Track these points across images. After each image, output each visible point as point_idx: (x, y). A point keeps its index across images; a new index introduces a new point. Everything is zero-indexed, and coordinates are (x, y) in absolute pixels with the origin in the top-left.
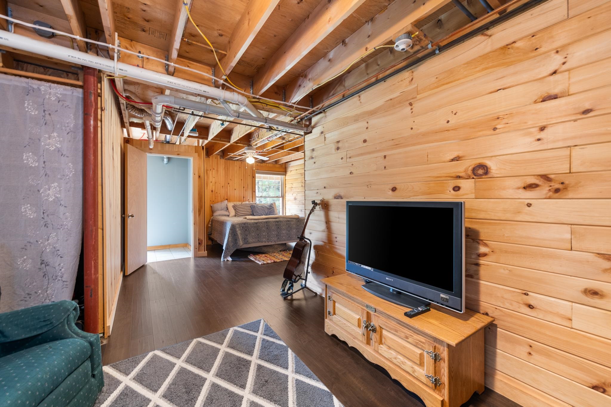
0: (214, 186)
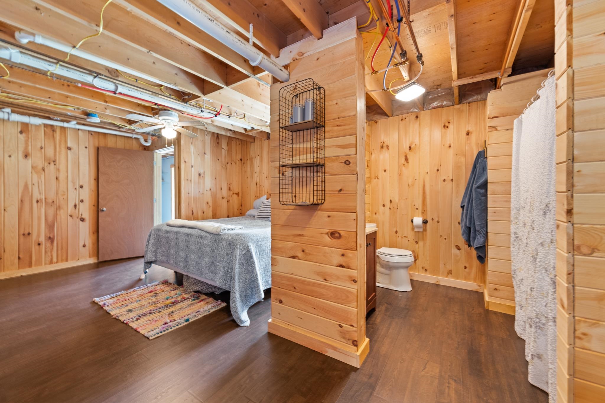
0: (258, 177)
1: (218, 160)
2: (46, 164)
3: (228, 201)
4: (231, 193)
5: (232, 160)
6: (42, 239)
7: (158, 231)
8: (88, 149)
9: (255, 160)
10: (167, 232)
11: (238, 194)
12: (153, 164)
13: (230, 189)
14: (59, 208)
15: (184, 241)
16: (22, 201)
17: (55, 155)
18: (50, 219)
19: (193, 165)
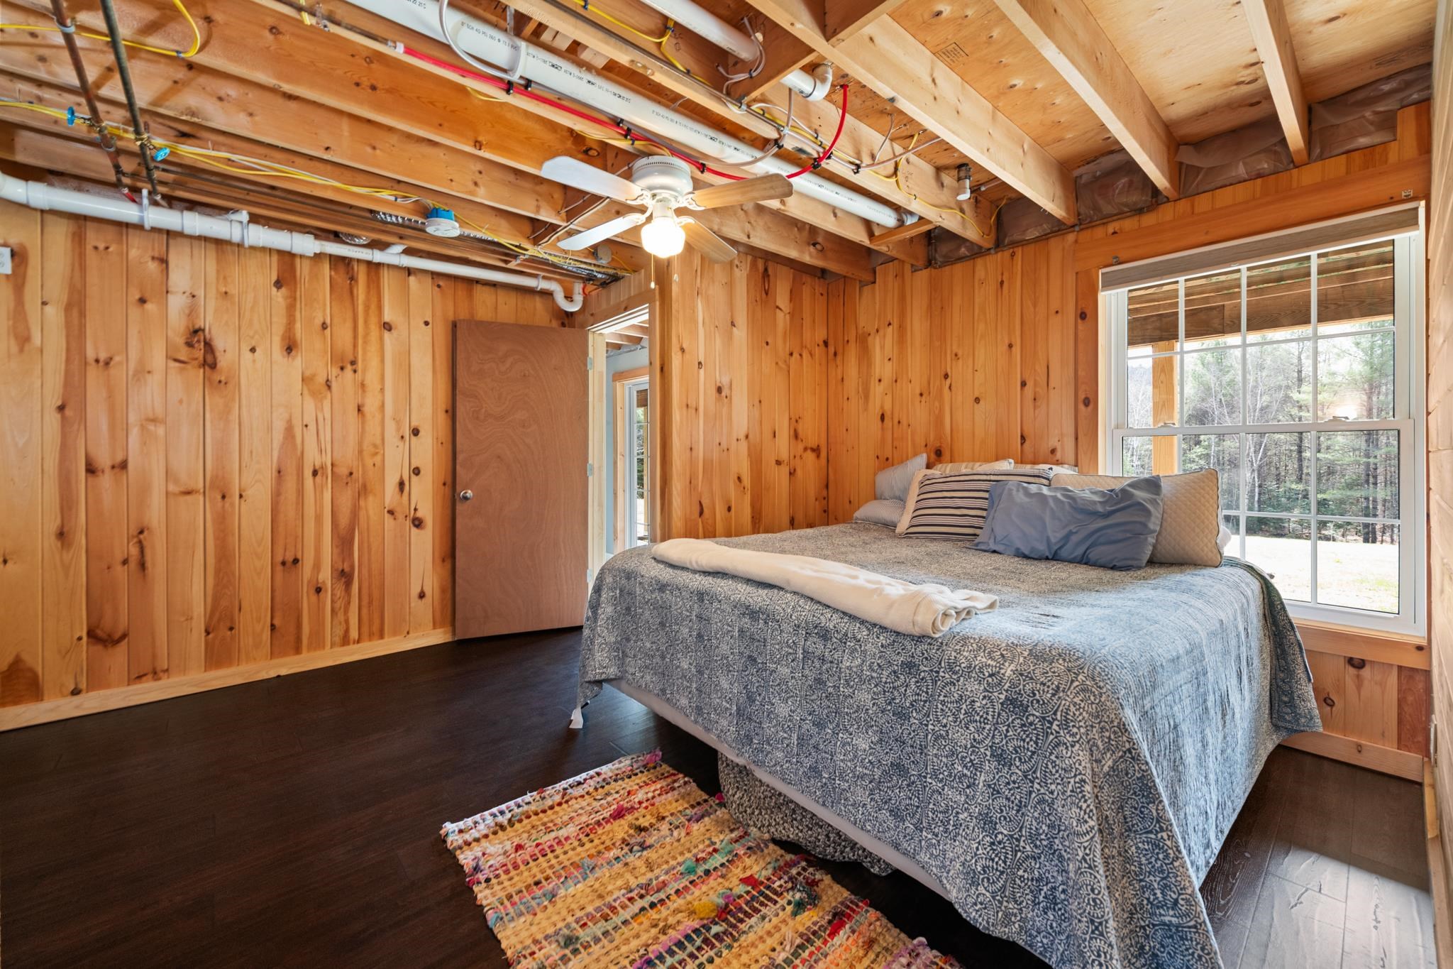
0: (889, 396)
1: (767, 343)
2: (335, 371)
3: (792, 473)
4: (801, 446)
5: (802, 346)
6: (326, 575)
7: (628, 578)
8: (430, 326)
9: (876, 343)
10: (662, 587)
11: (816, 450)
12: (586, 365)
13: (796, 436)
14: (364, 491)
15: (736, 634)
16: (279, 472)
17: (355, 346)
18: (344, 520)
19: (702, 359)
